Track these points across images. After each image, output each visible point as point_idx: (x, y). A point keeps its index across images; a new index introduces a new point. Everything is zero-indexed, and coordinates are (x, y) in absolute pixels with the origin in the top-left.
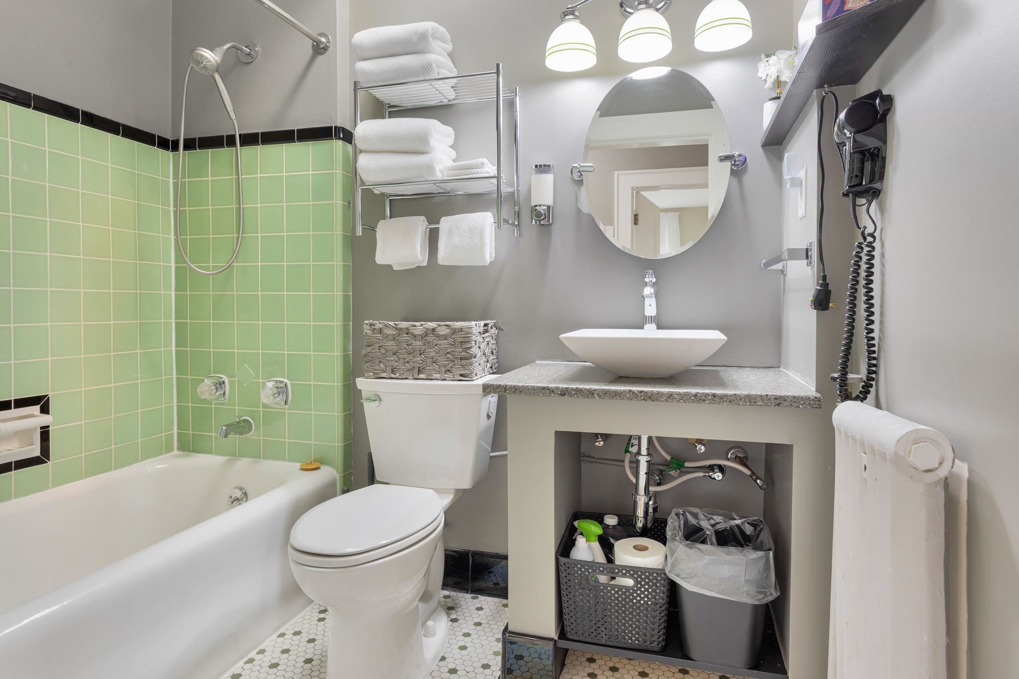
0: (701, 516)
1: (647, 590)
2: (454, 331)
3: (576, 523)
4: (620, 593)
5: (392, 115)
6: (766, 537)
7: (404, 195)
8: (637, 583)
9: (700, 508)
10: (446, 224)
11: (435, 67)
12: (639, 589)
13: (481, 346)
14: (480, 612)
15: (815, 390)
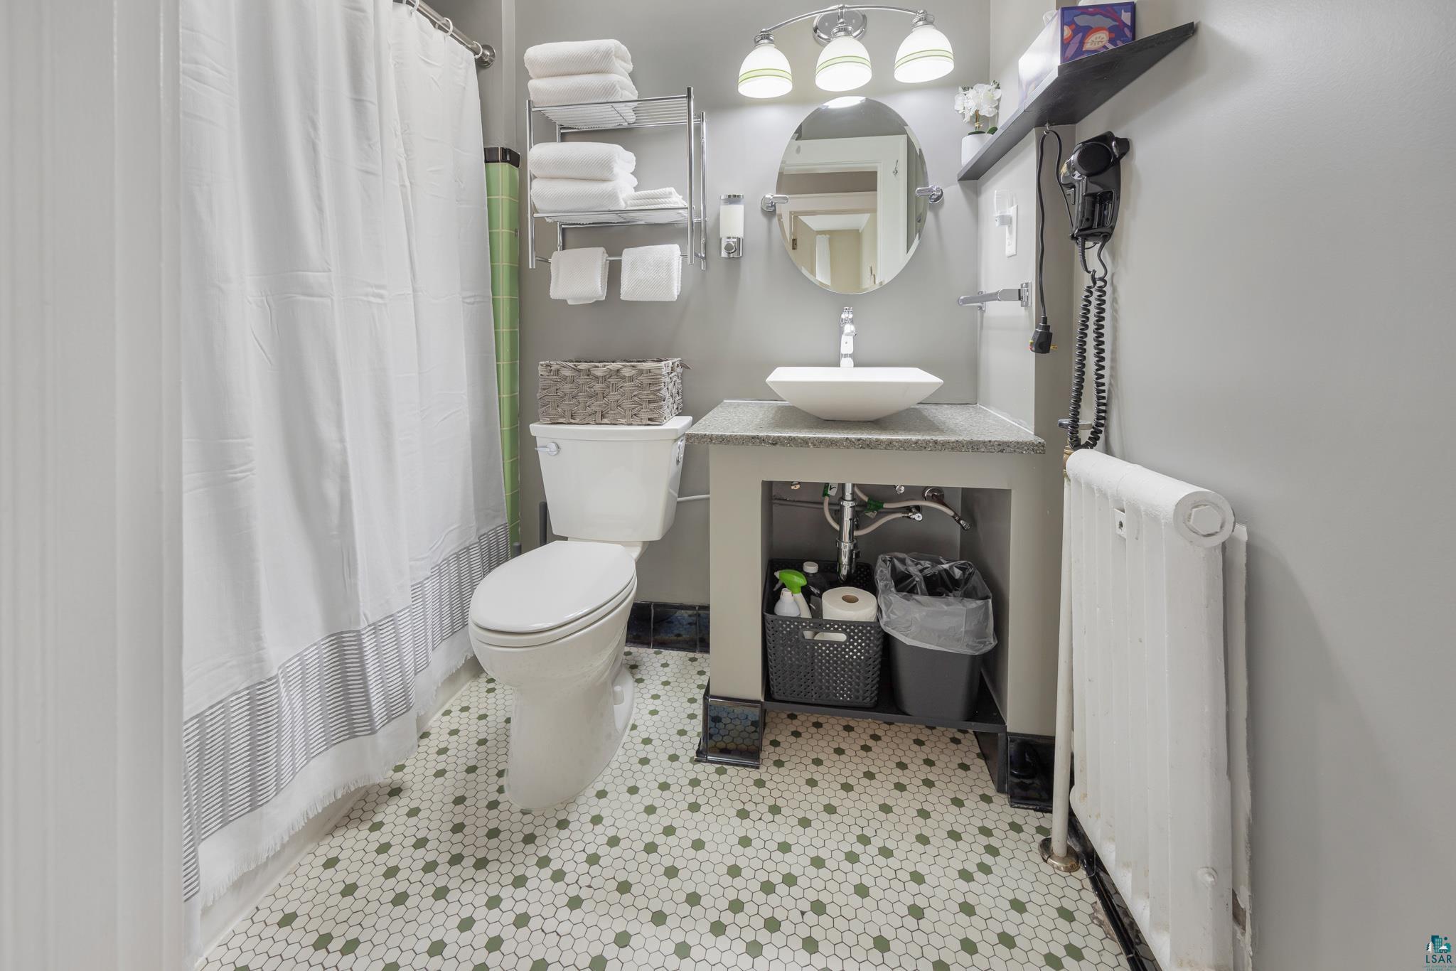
0: (908, 562)
1: (860, 644)
2: (641, 372)
3: (777, 574)
4: (831, 649)
5: (564, 138)
6: (976, 580)
7: (577, 224)
8: (849, 637)
9: (906, 552)
10: (629, 256)
11: (619, 89)
12: (852, 644)
13: (670, 387)
14: (666, 669)
15: (1033, 433)
